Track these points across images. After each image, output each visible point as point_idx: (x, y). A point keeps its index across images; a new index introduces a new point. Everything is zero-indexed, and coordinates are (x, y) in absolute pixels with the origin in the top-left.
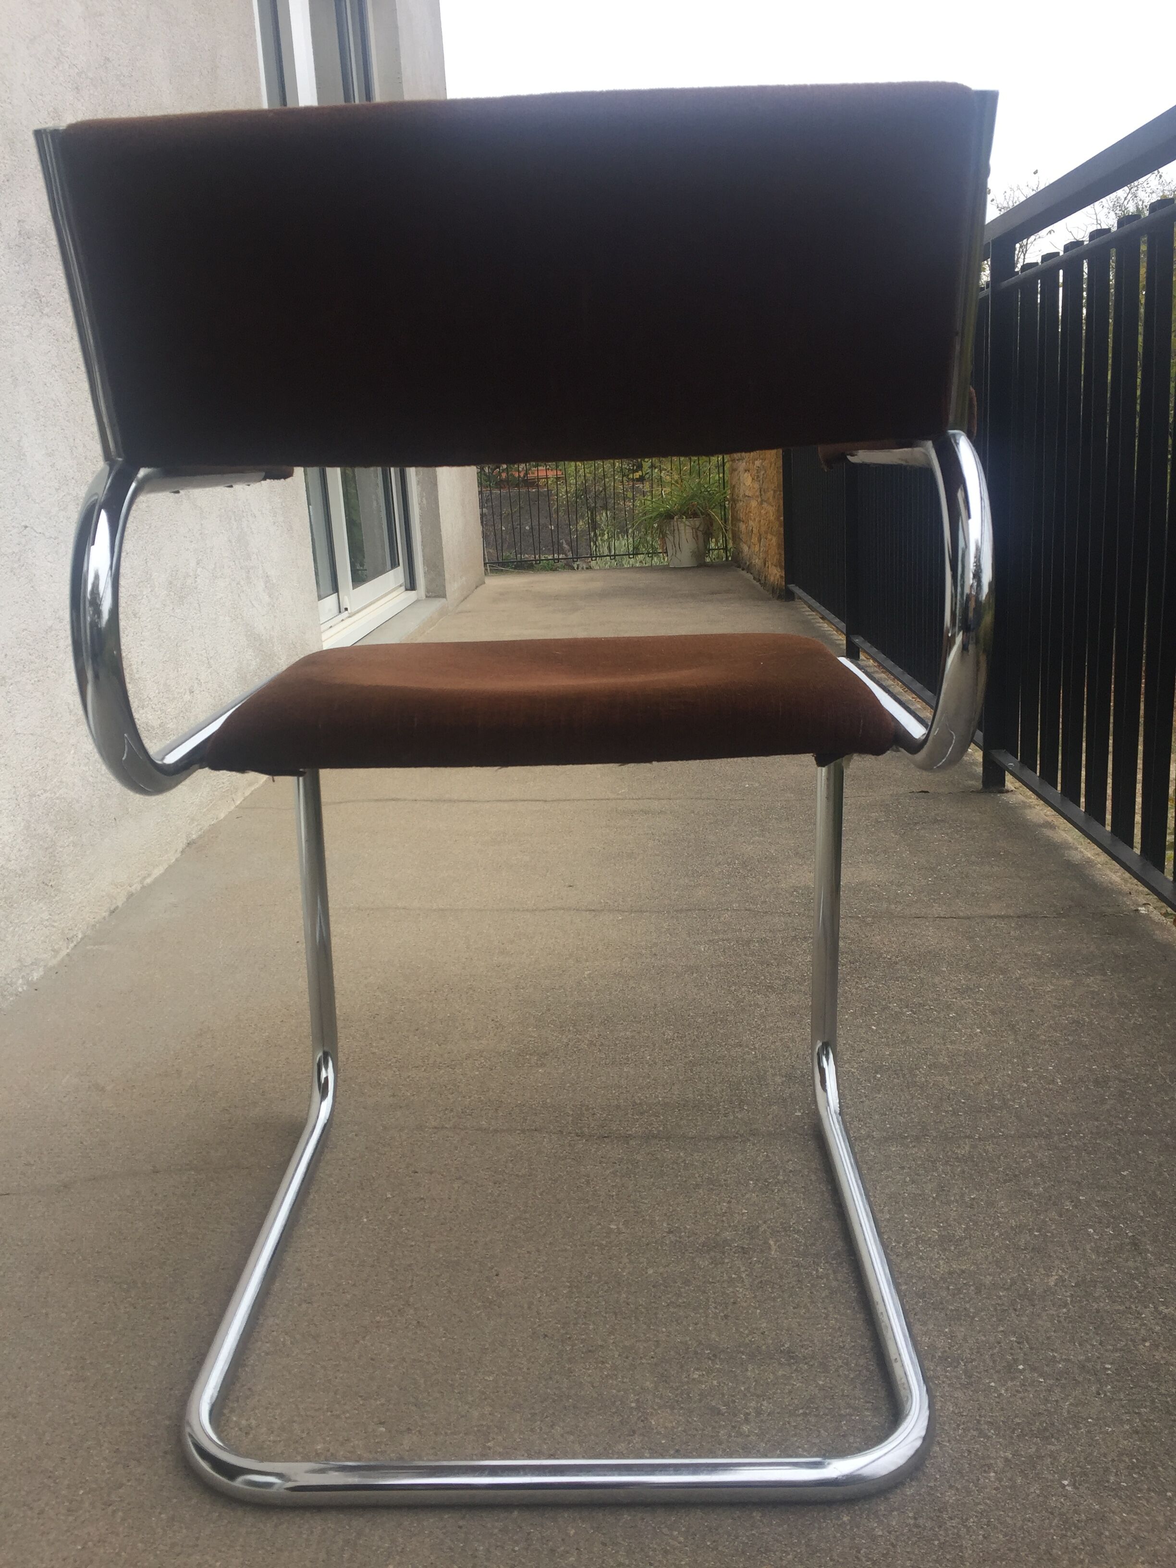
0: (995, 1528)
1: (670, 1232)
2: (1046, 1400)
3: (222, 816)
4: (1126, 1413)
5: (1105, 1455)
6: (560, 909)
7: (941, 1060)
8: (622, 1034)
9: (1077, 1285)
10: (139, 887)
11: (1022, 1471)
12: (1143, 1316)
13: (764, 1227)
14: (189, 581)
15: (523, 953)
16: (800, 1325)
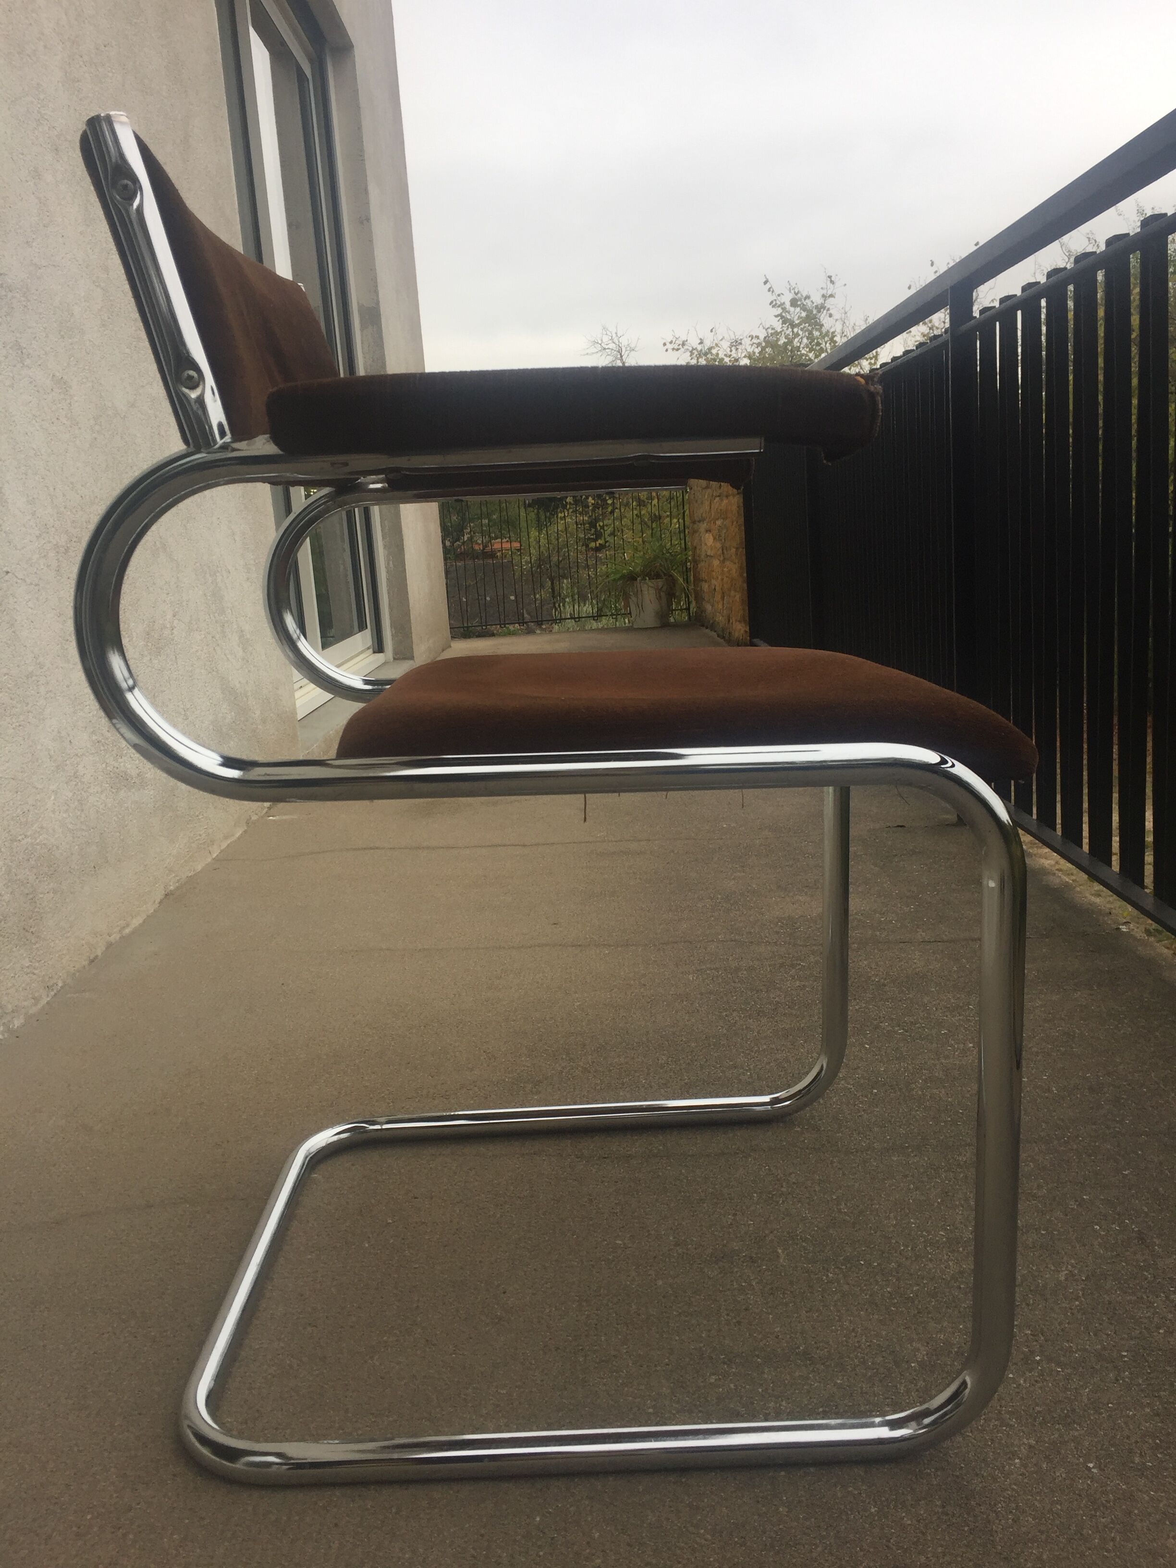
0: (1024, 1512)
1: (677, 1245)
2: (1066, 1388)
3: (199, 868)
4: (1146, 1397)
5: (1128, 1437)
6: (546, 945)
7: (937, 1074)
8: (616, 1060)
9: (1088, 1278)
10: (117, 936)
11: (1047, 1457)
12: (1155, 1305)
13: (771, 1237)
14: (167, 632)
15: (511, 988)
16: (814, 1328)
